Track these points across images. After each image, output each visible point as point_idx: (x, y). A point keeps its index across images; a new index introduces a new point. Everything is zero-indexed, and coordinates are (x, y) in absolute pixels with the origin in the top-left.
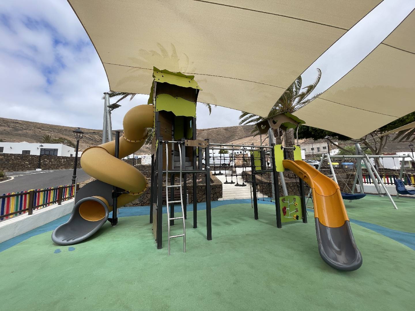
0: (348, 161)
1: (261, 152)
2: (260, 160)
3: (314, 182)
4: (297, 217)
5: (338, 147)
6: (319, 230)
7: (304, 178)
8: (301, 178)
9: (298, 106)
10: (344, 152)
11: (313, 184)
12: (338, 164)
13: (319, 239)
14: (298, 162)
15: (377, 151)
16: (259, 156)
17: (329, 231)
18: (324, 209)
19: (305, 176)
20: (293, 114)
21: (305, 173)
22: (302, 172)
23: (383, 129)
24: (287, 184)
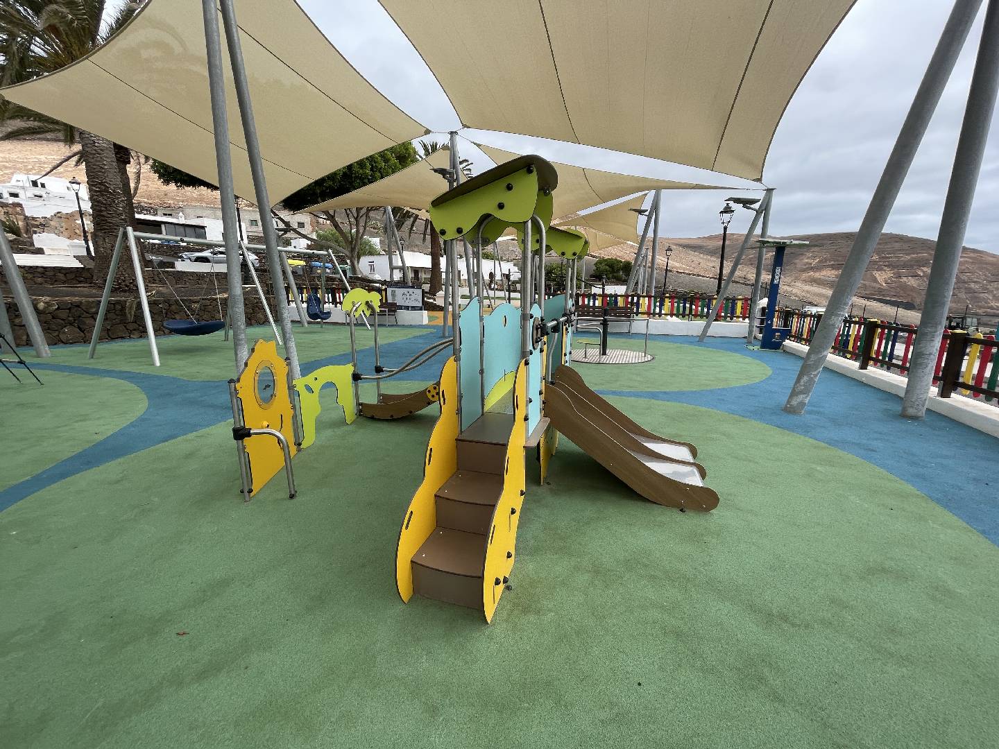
12: (302, 263)
24: (78, 306)
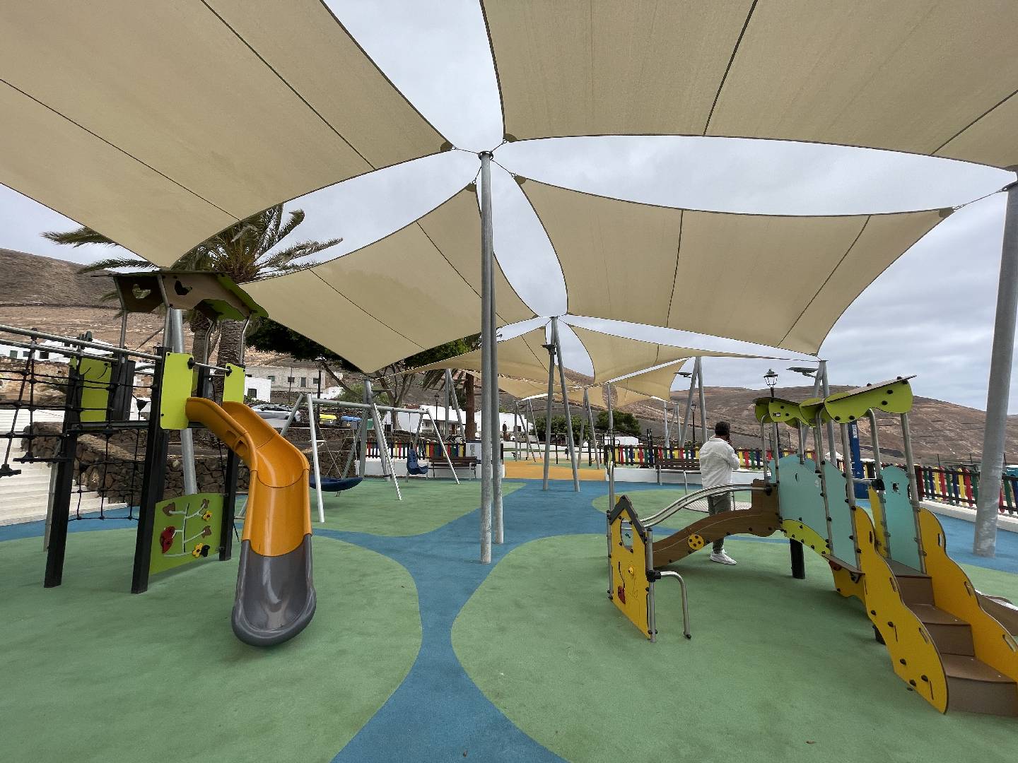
0: (352, 414)
1: (114, 364)
2: (107, 389)
3: (258, 456)
4: (205, 551)
5: (340, 383)
6: (245, 568)
7: (238, 447)
8: (231, 446)
9: (268, 270)
10: (349, 395)
11: (256, 458)
12: (334, 417)
13: (240, 590)
14: (231, 407)
15: (397, 400)
16: (107, 378)
17: (267, 567)
18: (268, 519)
19: (241, 443)
20: (245, 287)
21: (242, 435)
22: (234, 432)
23: (411, 361)
24: (203, 463)
